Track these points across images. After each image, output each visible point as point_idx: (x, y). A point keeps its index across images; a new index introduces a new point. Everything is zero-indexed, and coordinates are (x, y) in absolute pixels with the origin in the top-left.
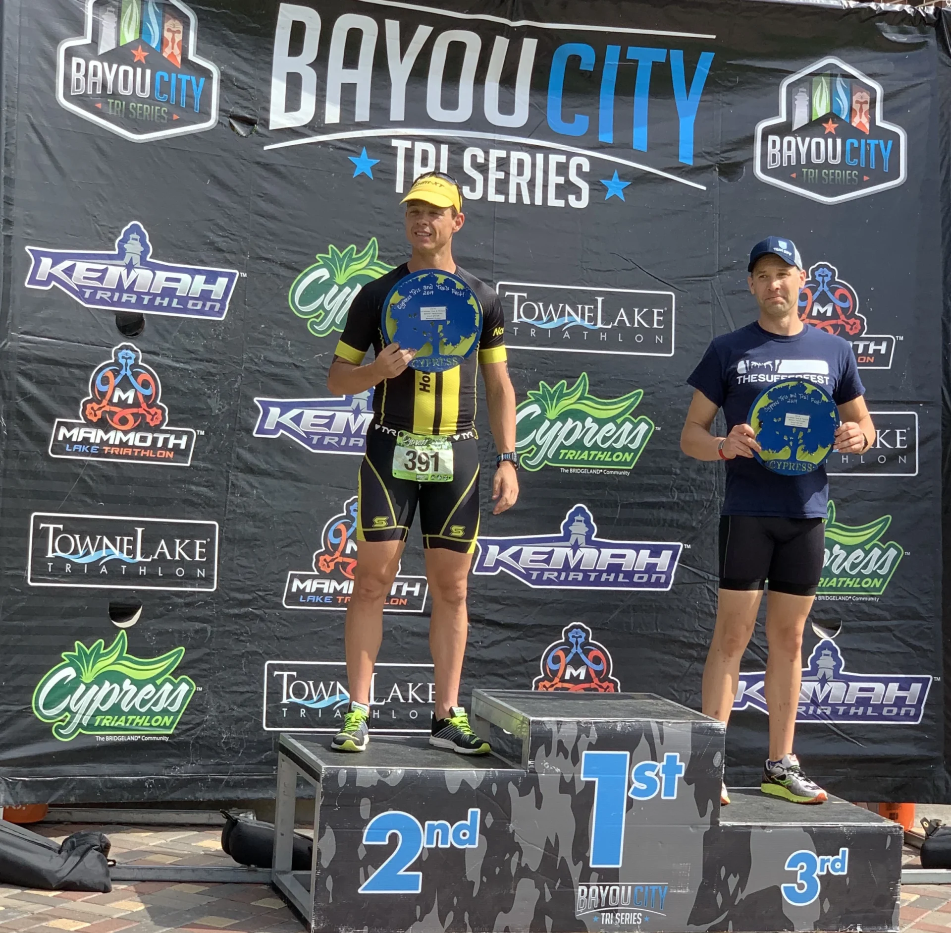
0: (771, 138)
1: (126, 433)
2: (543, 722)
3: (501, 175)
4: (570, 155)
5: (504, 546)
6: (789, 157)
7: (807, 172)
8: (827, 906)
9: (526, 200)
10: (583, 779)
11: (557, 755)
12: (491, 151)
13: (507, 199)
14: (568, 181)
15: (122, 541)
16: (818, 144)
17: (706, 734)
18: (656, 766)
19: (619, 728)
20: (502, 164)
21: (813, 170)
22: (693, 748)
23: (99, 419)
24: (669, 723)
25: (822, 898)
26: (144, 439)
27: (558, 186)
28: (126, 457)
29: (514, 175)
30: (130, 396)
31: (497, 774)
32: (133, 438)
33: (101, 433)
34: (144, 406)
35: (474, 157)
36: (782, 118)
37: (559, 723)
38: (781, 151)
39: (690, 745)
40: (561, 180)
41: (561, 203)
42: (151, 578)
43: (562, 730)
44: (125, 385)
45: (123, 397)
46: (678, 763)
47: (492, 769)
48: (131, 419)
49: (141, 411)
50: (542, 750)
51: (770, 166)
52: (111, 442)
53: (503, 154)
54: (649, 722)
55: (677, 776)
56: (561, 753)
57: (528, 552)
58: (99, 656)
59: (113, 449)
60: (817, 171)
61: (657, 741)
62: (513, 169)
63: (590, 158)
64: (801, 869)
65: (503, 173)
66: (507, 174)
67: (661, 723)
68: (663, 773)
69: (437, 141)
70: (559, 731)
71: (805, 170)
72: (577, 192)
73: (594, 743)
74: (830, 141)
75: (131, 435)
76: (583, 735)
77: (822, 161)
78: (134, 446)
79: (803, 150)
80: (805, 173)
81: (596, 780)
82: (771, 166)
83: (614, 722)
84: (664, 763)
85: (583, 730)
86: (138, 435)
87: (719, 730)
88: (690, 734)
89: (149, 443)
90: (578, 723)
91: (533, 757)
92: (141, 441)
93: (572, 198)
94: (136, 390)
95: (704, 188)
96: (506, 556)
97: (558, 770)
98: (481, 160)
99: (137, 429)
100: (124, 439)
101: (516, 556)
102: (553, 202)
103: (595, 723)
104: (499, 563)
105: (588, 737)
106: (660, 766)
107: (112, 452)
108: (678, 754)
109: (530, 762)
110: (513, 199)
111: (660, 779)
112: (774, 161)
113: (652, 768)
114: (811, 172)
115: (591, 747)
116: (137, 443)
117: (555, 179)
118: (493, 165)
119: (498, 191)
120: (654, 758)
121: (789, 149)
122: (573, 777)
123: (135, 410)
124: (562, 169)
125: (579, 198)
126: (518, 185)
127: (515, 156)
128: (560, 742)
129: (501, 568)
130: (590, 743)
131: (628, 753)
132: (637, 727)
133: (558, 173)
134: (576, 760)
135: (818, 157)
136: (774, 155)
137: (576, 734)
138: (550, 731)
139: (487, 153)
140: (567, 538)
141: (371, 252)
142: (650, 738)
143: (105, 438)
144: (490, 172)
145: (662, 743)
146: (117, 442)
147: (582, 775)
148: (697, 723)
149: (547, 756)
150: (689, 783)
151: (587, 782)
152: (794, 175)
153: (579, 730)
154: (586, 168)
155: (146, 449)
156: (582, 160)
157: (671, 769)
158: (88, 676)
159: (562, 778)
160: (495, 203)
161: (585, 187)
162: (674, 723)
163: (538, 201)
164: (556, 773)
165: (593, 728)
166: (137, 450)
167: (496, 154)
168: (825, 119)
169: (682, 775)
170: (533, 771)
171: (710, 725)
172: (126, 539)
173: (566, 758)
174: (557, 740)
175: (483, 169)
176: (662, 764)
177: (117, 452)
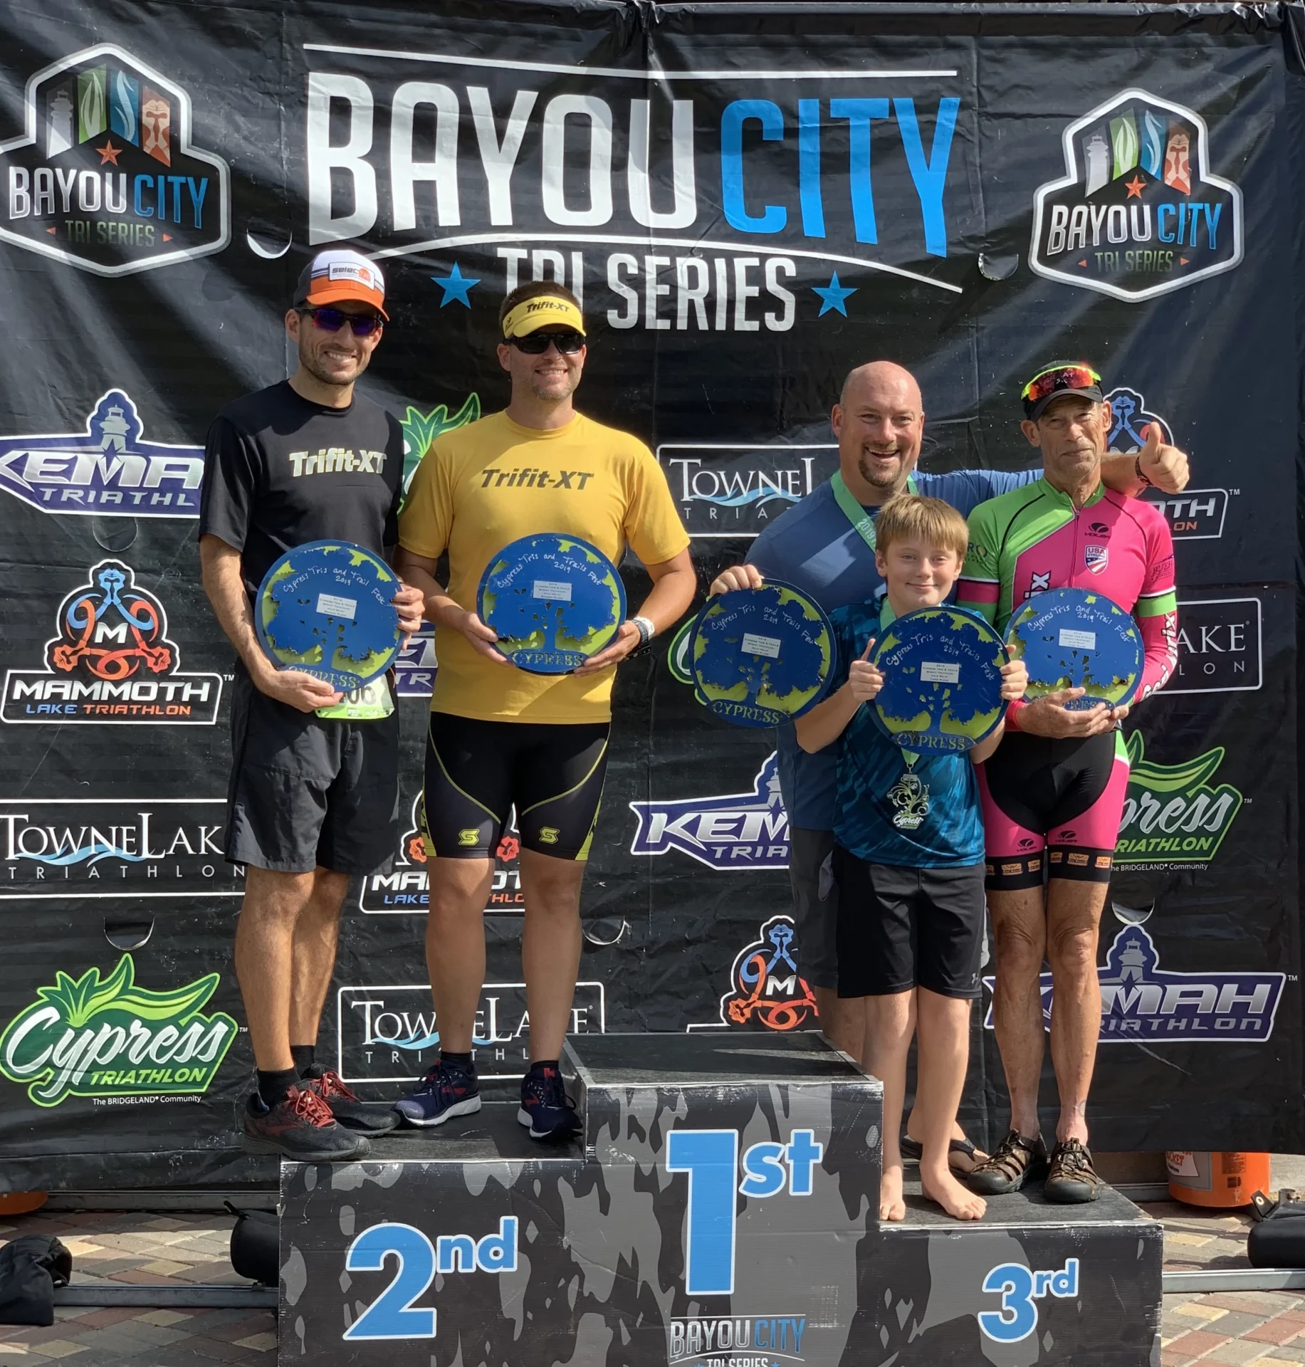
0: (1057, 209)
1: (117, 684)
2: (605, 1090)
3: (665, 290)
4: (764, 257)
5: (673, 814)
6: (1077, 235)
7: (1103, 257)
8: (1049, 1342)
9: (703, 325)
10: (669, 1169)
11: (629, 1138)
12: (648, 258)
13: (674, 324)
14: (764, 292)
15: (119, 832)
16: (1117, 214)
17: (854, 1101)
18: (779, 1149)
19: (720, 1096)
20: (666, 275)
21: (1111, 254)
22: (834, 1122)
23: (74, 667)
24: (798, 1086)
25: (1040, 1330)
26: (145, 691)
27: (750, 300)
28: (120, 716)
29: (683, 289)
30: (121, 632)
31: (541, 1167)
32: (130, 691)
33: (79, 686)
34: (143, 645)
35: (622, 267)
36: (1072, 179)
37: (630, 1092)
38: (1067, 228)
39: (829, 1117)
40: (754, 291)
41: (754, 326)
42: (165, 881)
43: (633, 1101)
44: (112, 618)
45: (111, 635)
46: (813, 1144)
47: (534, 1160)
48: (124, 664)
49: (138, 652)
50: (605, 1131)
51: (1051, 251)
52: (95, 697)
53: (665, 261)
54: (767, 1085)
55: (812, 1162)
56: (634, 1135)
57: (709, 820)
58: (92, 991)
59: (99, 706)
60: (1117, 253)
61: (779, 1112)
62: (683, 280)
63: (796, 259)
64: (1007, 1290)
65: (667, 287)
66: (674, 288)
67: (786, 1087)
68: (790, 1158)
69: (566, 248)
70: (629, 1103)
71: (1099, 254)
72: (777, 307)
73: (683, 1118)
74: (1134, 208)
75: (126, 687)
76: (667, 1108)
77: (1123, 238)
78: (131, 702)
79: (1096, 224)
80: (1099, 258)
81: (690, 1171)
82: (1053, 250)
83: (712, 1088)
84: (792, 1144)
85: (666, 1100)
86: (137, 686)
87: (873, 1094)
88: (829, 1102)
89: (153, 696)
90: (659, 1090)
91: (593, 1142)
92: (140, 694)
93: (770, 318)
94: (129, 624)
95: (960, 290)
96: (677, 827)
97: (631, 1159)
98: (633, 270)
99: (133, 678)
100: (116, 693)
101: (692, 827)
102: (744, 324)
103: (684, 1090)
104: (667, 837)
105: (673, 1110)
106: (784, 1149)
107: (98, 711)
108: (812, 1132)
109: (588, 1149)
110: (682, 324)
111: (787, 1167)
112: (1056, 244)
113: (774, 1152)
114: (1109, 256)
115: (679, 1124)
116: (136, 697)
117: (745, 290)
118: (651, 276)
119: (661, 315)
120: (776, 1137)
121: (1078, 224)
122: (654, 1169)
123: (129, 652)
124: (755, 276)
125: (780, 317)
126: (691, 303)
127: (683, 263)
128: (632, 1119)
129: (671, 844)
130: (678, 1119)
131: (735, 1132)
132: (747, 1094)
133: (750, 282)
134: (657, 1143)
135: (1118, 233)
136: (1058, 234)
137: (656, 1106)
138: (617, 1104)
139: (641, 262)
140: (763, 798)
141: (470, 413)
142: (768, 1109)
143: (86, 692)
144: (648, 286)
145: (787, 1116)
146: (105, 697)
147: (668, 1165)
148: (840, 1085)
149: (613, 1139)
150: (831, 1173)
151: (676, 1175)
152: (1084, 263)
153: (660, 1100)
154: (791, 270)
155: (149, 704)
156: (782, 261)
157: (801, 1153)
158: (79, 1017)
159: (638, 1169)
160: (654, 332)
161: (789, 299)
162: (805, 1086)
163: (721, 325)
164: (629, 1163)
165: (682, 1096)
166: (135, 707)
167: (652, 262)
168: (1128, 176)
169: (820, 1160)
170: (594, 1161)
171: (859, 1087)
172: (125, 829)
173: (642, 1140)
174: (627, 1115)
175: (637, 283)
176: (788, 1145)
177: (104, 711)
